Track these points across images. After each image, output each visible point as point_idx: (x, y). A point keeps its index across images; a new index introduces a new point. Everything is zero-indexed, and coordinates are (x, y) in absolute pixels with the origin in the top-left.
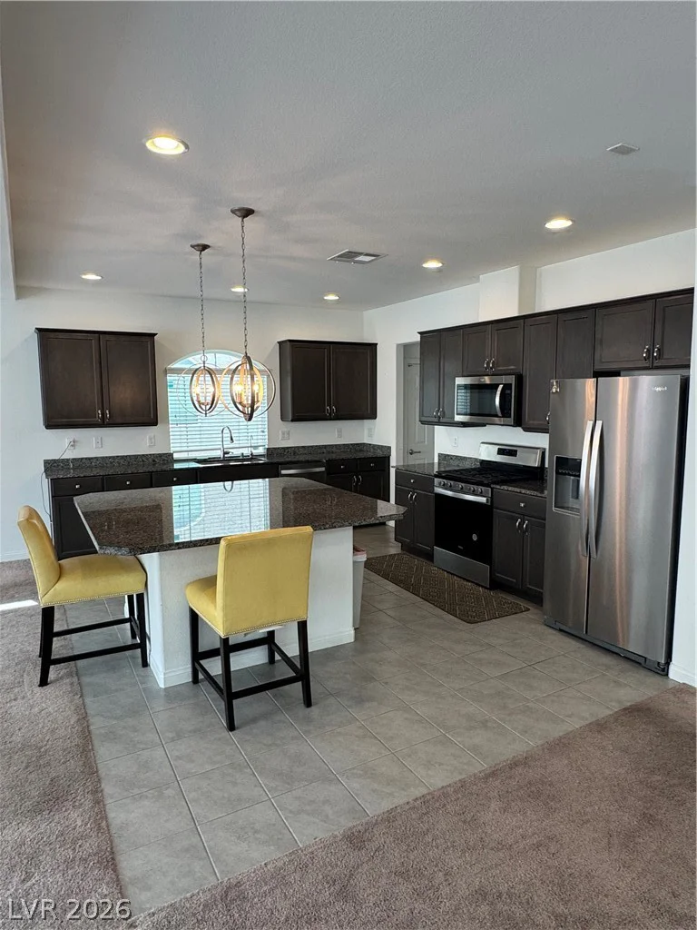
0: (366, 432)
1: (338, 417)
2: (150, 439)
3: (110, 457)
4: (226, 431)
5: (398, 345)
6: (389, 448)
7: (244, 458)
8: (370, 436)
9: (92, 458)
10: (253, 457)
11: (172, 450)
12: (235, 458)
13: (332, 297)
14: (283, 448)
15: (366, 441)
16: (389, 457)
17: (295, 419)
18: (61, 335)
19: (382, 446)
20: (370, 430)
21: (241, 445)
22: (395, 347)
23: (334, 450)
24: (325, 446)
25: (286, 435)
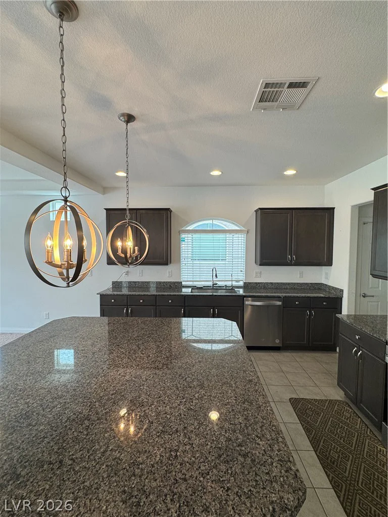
0: (324, 276)
1: (298, 264)
2: (169, 272)
3: (146, 282)
4: (214, 270)
5: (353, 207)
6: (342, 291)
7: (226, 288)
8: (327, 278)
9: (136, 282)
10: (232, 288)
11: (182, 280)
12: (221, 288)
13: (290, 172)
14: (256, 283)
15: (324, 281)
16: (341, 299)
17: (262, 264)
18: (116, 212)
19: (336, 288)
20: (327, 274)
21: (226, 279)
22: (350, 207)
23: (295, 287)
24: (289, 284)
25: (259, 275)
